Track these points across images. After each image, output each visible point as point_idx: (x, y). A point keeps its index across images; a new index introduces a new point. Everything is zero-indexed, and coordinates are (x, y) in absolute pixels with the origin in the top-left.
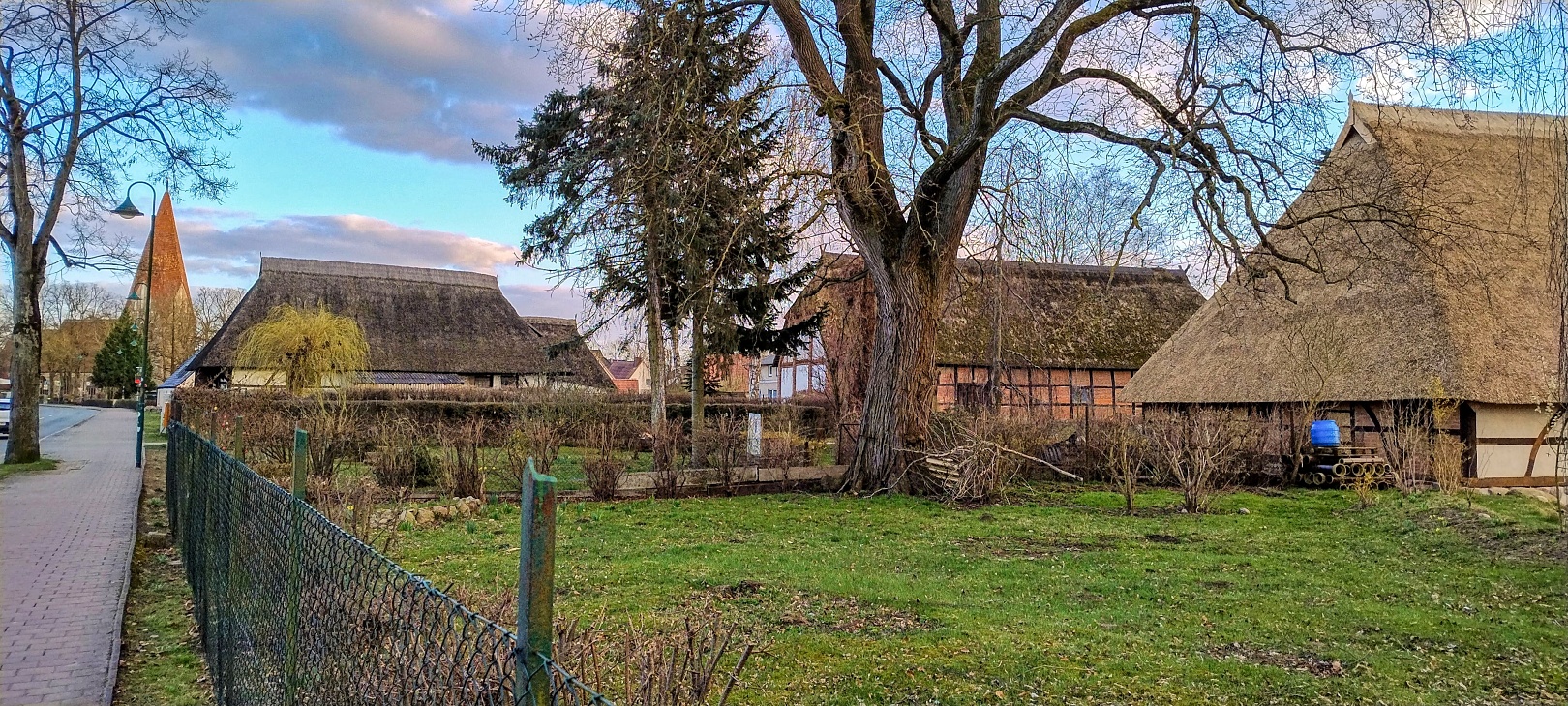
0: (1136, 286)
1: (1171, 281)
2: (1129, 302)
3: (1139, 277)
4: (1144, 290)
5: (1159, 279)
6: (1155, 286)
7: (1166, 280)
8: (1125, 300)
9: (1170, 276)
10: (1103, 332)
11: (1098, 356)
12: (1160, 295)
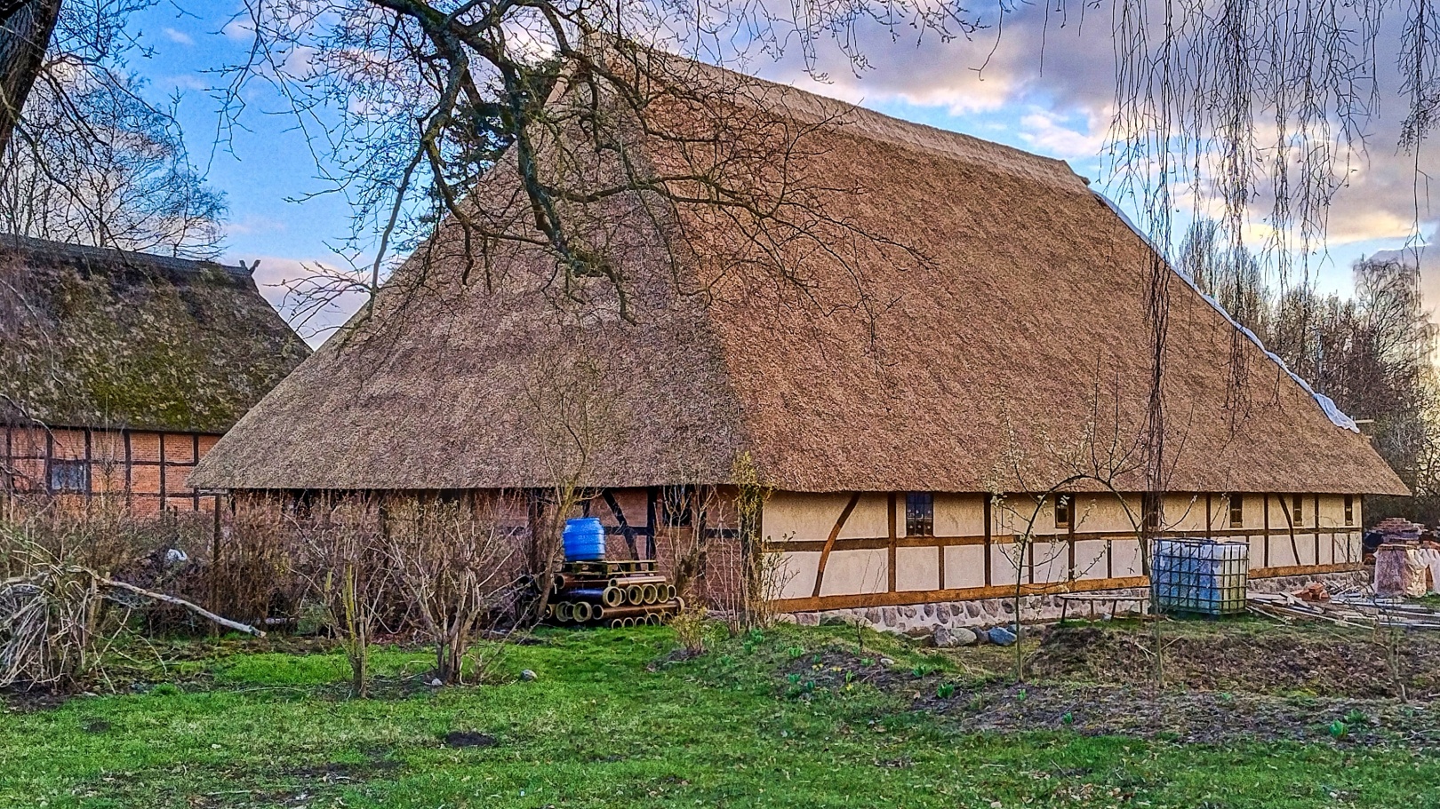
0: (170, 288)
1: (230, 285)
2: (158, 315)
3: (175, 272)
4: (183, 297)
5: (208, 281)
6: (202, 291)
7: (219, 282)
8: (151, 310)
9: (225, 274)
10: (111, 364)
11: (101, 407)
12: (210, 307)
